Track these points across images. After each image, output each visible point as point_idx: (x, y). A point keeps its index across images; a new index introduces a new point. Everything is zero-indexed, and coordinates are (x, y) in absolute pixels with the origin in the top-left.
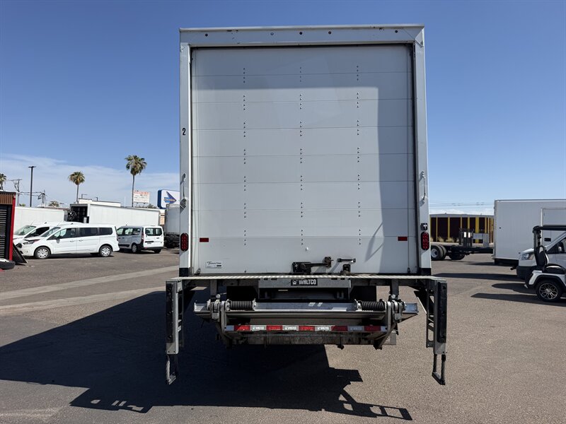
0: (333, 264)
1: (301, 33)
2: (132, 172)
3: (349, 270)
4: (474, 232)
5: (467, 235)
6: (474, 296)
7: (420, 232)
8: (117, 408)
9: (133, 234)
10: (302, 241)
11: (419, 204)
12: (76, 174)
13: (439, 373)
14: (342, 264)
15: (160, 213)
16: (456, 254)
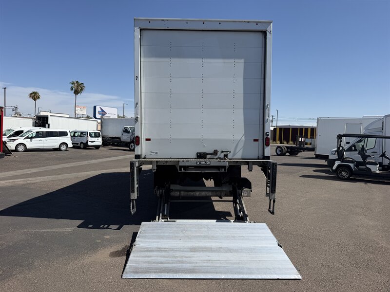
0: (219, 154)
1: (204, 23)
2: (74, 93)
3: (227, 157)
4: (307, 138)
5: (302, 139)
6: (300, 177)
7: (265, 137)
8: (103, 228)
9: (81, 136)
10: (202, 141)
11: (265, 121)
12: (33, 93)
13: (271, 209)
14: (223, 154)
15: (97, 122)
16: (293, 152)
